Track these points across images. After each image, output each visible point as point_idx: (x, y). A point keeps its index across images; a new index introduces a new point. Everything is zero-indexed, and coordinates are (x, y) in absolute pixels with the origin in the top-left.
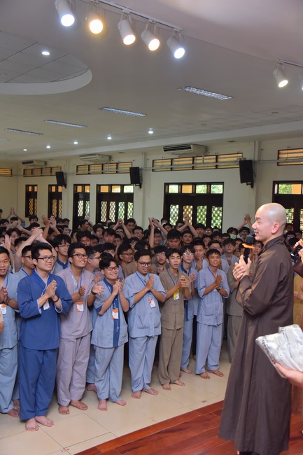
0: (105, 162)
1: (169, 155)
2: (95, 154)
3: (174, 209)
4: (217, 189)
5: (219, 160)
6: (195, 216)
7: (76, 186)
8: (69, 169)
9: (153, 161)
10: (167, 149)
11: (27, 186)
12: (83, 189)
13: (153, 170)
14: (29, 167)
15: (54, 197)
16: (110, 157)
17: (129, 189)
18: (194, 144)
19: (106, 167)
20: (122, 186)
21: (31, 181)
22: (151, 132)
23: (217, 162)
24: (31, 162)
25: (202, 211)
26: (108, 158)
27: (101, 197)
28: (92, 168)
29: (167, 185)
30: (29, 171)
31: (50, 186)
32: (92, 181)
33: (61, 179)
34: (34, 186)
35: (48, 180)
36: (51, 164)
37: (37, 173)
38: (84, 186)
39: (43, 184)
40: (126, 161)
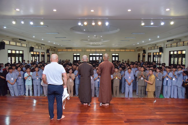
0: (154, 46)
1: (170, 43)
2: (151, 44)
3: (172, 59)
4: (184, 52)
5: (184, 43)
6: (178, 61)
7: (148, 53)
8: (147, 49)
9: (166, 45)
10: (168, 41)
11: (138, 54)
13: (166, 48)
14: (137, 49)
15: (144, 56)
16: (156, 45)
18: (175, 39)
19: (155, 48)
20: (159, 53)
21: (139, 52)
22: (158, 37)
23: (183, 43)
25: (180, 59)
26: (155, 45)
28: (152, 48)
29: (170, 52)
30: (139, 50)
31: (143, 54)
32: (152, 52)
33: (144, 52)
34: (140, 54)
35: (142, 52)
36: (143, 48)
37: (140, 50)
38: (150, 53)
39: (141, 53)
40: (159, 45)
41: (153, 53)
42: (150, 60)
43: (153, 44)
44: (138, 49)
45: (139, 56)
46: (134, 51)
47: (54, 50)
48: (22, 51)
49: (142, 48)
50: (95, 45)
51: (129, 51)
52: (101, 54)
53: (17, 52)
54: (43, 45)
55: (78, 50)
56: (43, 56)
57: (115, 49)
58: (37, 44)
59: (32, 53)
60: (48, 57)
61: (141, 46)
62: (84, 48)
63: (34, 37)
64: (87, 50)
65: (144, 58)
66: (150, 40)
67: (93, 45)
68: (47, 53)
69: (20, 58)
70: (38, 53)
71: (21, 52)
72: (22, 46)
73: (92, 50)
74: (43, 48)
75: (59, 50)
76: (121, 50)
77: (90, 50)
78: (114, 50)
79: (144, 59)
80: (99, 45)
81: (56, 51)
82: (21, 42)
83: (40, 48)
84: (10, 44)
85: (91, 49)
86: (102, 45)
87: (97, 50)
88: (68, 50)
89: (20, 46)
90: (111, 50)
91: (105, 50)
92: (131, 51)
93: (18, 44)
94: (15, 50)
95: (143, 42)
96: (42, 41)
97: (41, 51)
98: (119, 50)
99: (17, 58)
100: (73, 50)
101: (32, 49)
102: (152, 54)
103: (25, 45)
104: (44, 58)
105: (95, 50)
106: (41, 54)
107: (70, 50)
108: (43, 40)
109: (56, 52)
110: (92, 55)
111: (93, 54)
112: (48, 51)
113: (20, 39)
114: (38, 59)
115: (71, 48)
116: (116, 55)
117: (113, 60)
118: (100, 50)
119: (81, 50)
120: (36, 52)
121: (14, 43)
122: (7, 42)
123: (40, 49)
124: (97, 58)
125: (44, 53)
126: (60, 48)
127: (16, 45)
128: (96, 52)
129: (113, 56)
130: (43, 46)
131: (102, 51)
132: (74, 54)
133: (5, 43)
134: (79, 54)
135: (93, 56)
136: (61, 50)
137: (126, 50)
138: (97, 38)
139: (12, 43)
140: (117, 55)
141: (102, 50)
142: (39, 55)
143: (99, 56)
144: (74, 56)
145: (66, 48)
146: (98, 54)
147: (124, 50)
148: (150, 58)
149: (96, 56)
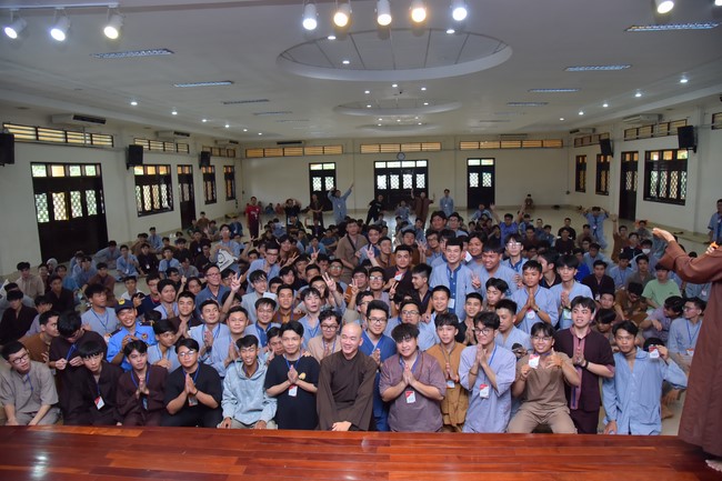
0: (653, 124)
2: (638, 115)
7: (624, 154)
8: (616, 135)
9: (714, 116)
11: (578, 157)
12: (632, 157)
13: (713, 128)
14: (574, 136)
15: (603, 167)
16: (660, 116)
17: (682, 155)
19: (656, 129)
20: (675, 152)
21: (581, 151)
22: (684, 81)
24: (578, 131)
26: (657, 118)
27: (649, 166)
28: (641, 131)
30: (580, 142)
31: (599, 156)
32: (640, 146)
33: (607, 147)
34: (584, 157)
35: (598, 149)
36: (600, 131)
37: (586, 141)
38: (632, 153)
39: (592, 153)
40: (678, 118)
41: (648, 153)
42: (633, 183)
43: (647, 115)
44: (579, 137)
45: (581, 167)
46: (558, 144)
47: (231, 153)
48: (95, 165)
49: (594, 130)
50: (398, 127)
51: (539, 144)
52: (422, 164)
53: (75, 172)
54: (183, 134)
55: (327, 150)
56: (187, 179)
57: (478, 138)
58: (157, 133)
59: (139, 171)
60: (209, 183)
61: (590, 123)
62: (353, 140)
63: (134, 104)
64: (365, 149)
65: (603, 173)
66: (638, 95)
67: (386, 127)
68: (200, 167)
69: (90, 195)
70: (163, 171)
71: (90, 171)
72: (92, 146)
73: (386, 148)
74: (183, 149)
75: (250, 154)
76: (505, 144)
77: (374, 149)
78: (475, 146)
79: (603, 179)
80: (415, 125)
81: (238, 155)
82: (87, 130)
83: (170, 147)
84: (37, 142)
85: (379, 141)
86: (425, 124)
87: (405, 148)
88: (287, 151)
89: (84, 146)
90: (464, 146)
91: (437, 147)
92: (546, 144)
93: (75, 138)
94: (66, 165)
95: (606, 106)
96: (174, 120)
97: (174, 161)
98: (496, 145)
99: (76, 195)
100: (308, 151)
101: (135, 156)
102: (640, 160)
103: (107, 141)
104: (190, 188)
105: (396, 148)
106: (176, 172)
107: (297, 151)
108: (175, 113)
109: (242, 159)
110: (386, 168)
111: (391, 165)
112: (205, 158)
113: (77, 117)
114: (168, 194)
115: (299, 142)
116: (485, 162)
117: (472, 185)
118: (416, 147)
119: (338, 150)
120: (155, 166)
121: (58, 136)
122: (22, 133)
123: (169, 153)
124: (408, 179)
125: (189, 166)
126: (256, 145)
127: (66, 144)
128: (400, 157)
129: (472, 169)
130: (182, 140)
131: (427, 151)
132: (314, 167)
133: (11, 136)
134: (331, 166)
135: (387, 172)
136: (260, 153)
137: (525, 144)
138: (404, 96)
139: (47, 135)
140: (490, 162)
141: (425, 147)
142: (167, 179)
143: (415, 171)
144: (314, 174)
145: (279, 143)
146: (411, 164)
147: (517, 144)
148: (629, 174)
149: (400, 172)
